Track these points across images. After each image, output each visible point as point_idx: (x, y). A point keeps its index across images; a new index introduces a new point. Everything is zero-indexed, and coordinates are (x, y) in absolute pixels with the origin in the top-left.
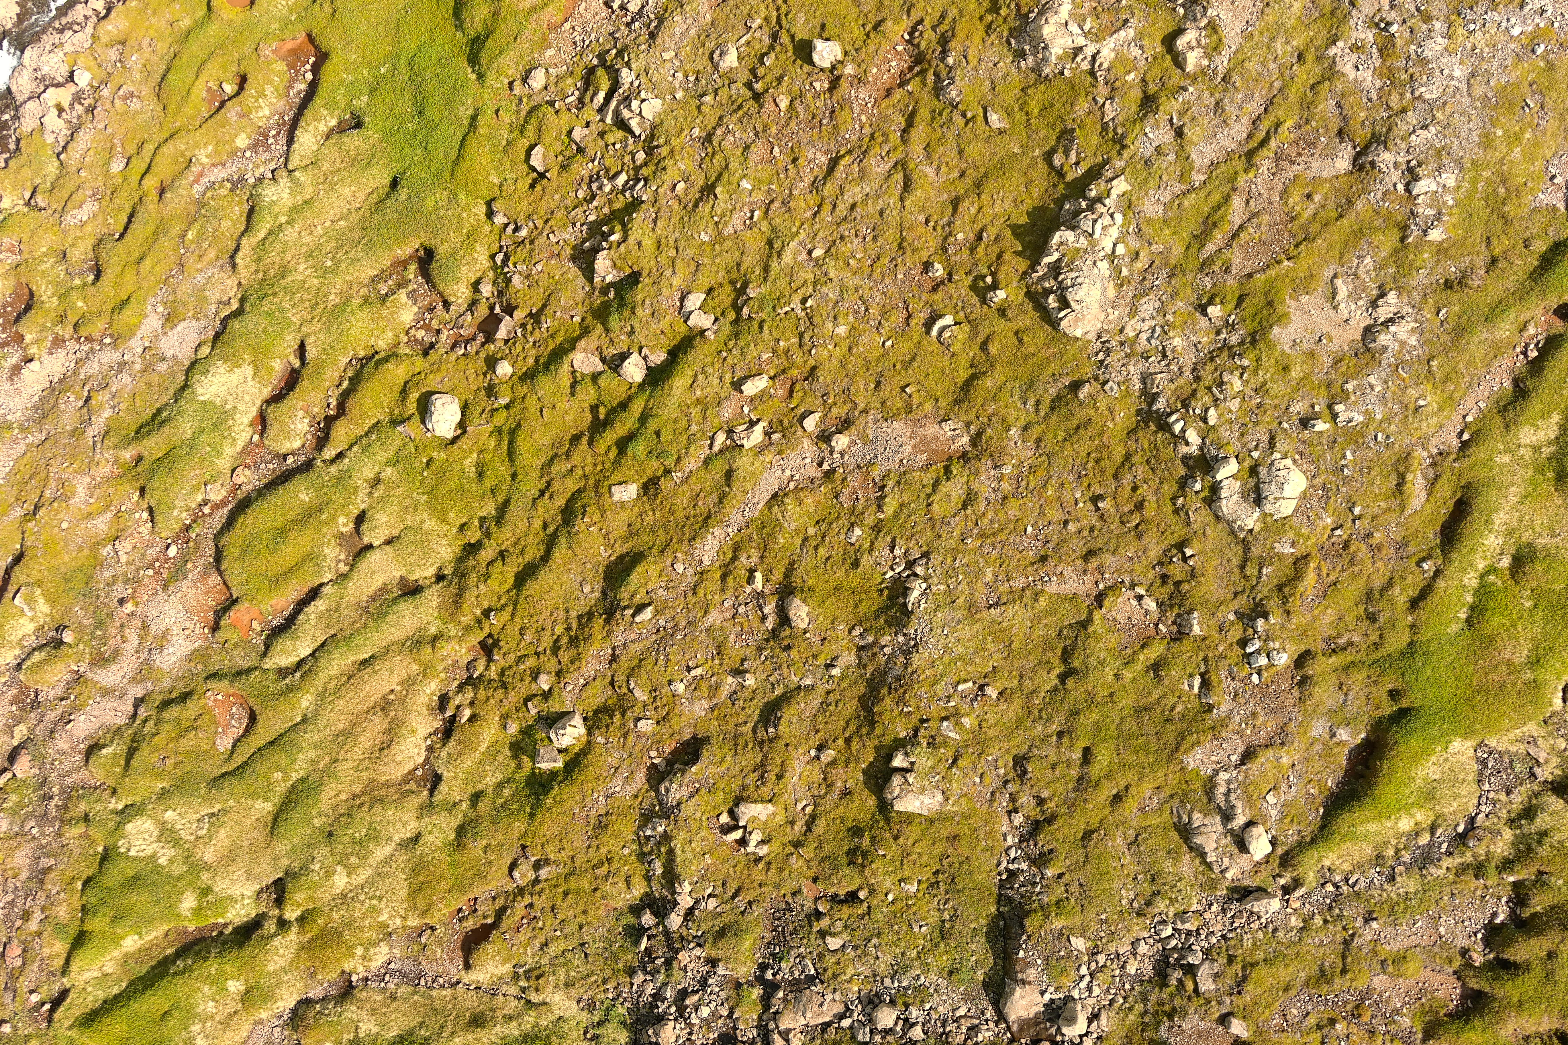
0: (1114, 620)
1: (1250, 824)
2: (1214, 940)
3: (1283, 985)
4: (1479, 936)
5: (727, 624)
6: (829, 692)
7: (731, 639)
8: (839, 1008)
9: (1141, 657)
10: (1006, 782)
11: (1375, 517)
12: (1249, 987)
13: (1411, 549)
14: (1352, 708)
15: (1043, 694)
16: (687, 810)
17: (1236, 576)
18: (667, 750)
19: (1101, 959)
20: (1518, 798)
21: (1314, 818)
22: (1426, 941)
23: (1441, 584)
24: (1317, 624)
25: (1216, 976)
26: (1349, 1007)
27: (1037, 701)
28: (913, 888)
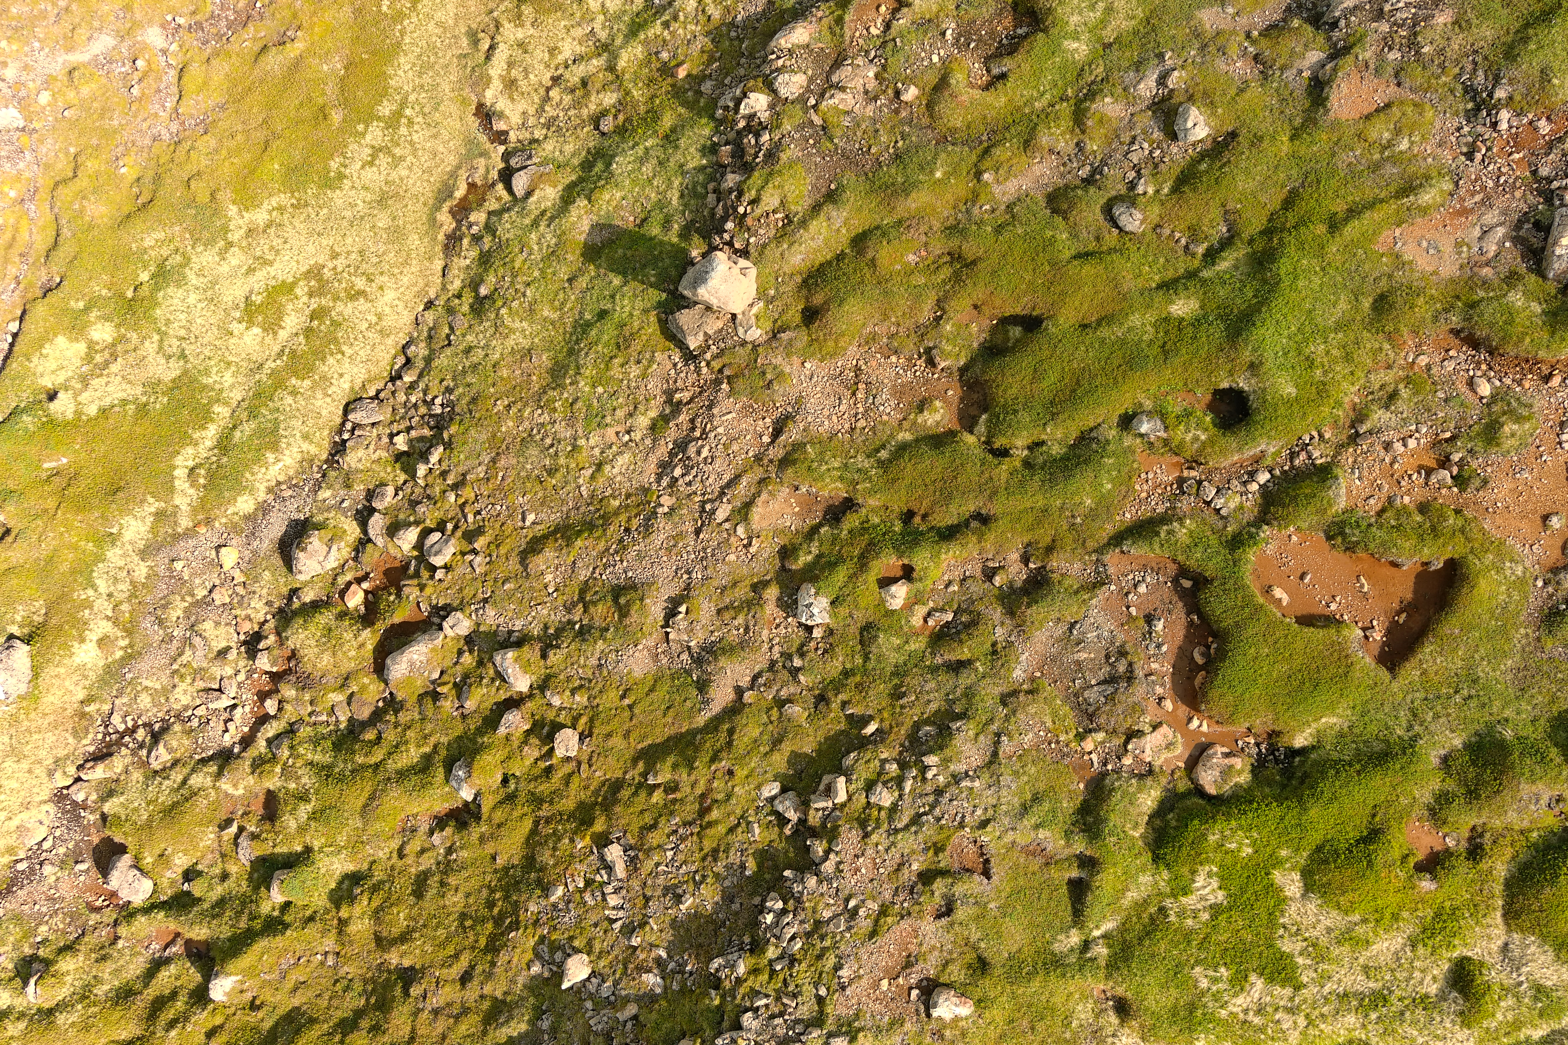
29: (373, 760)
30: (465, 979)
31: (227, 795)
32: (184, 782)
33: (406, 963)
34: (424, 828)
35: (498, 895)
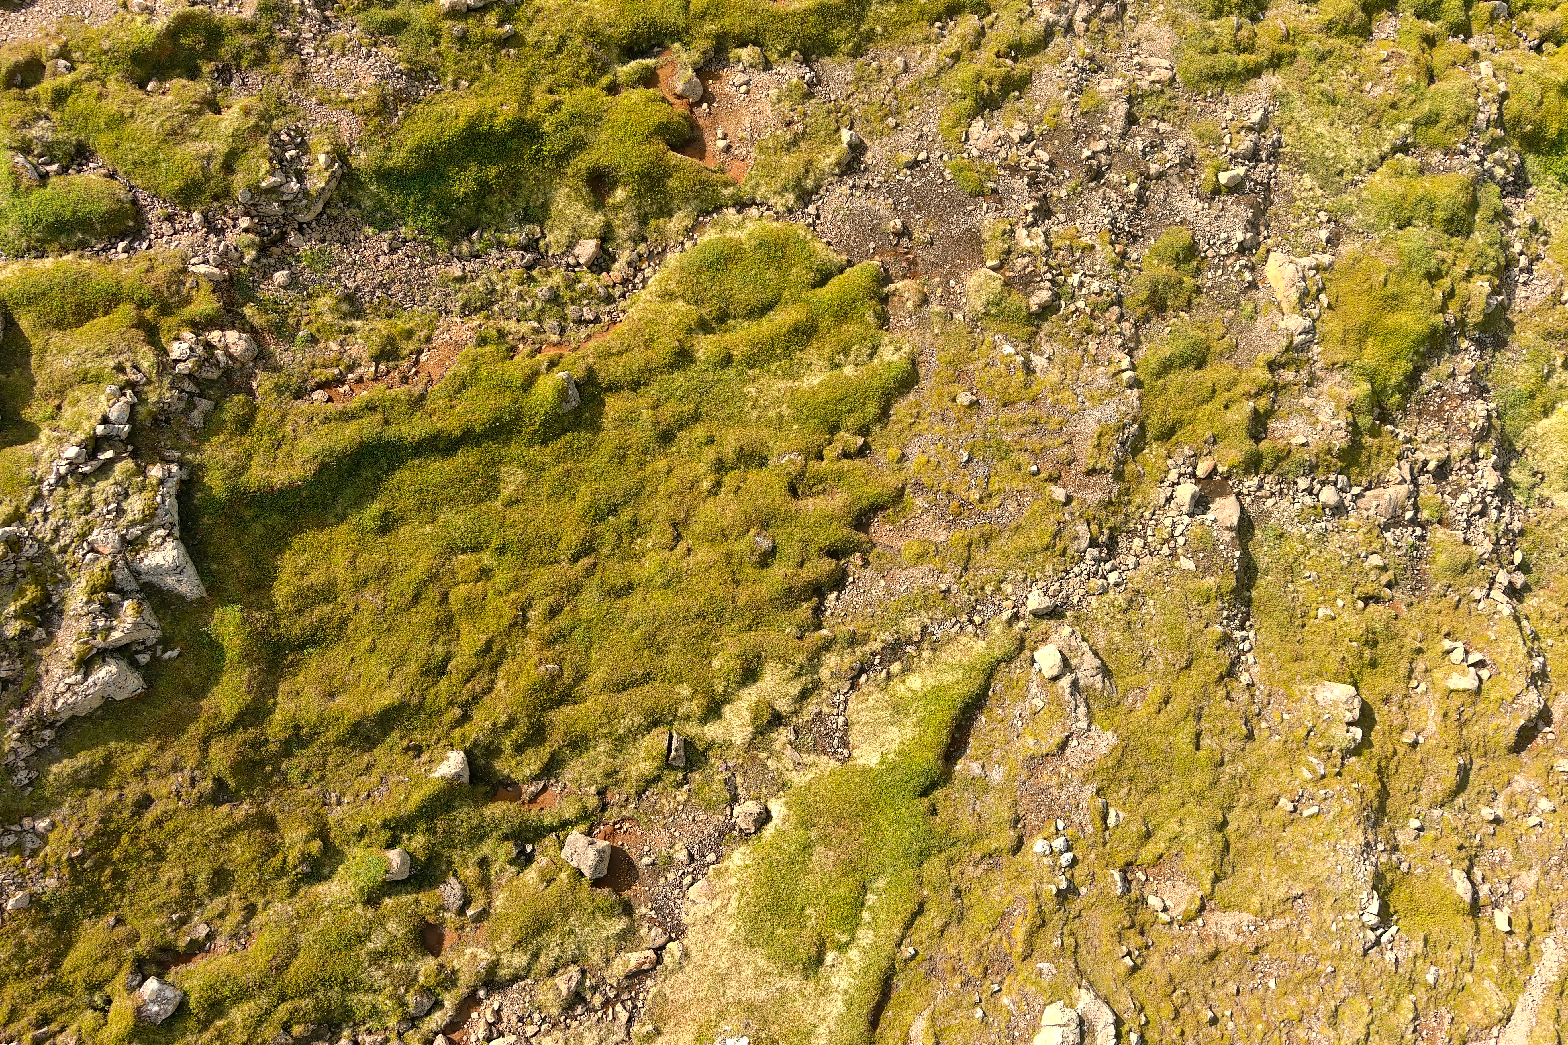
0: (1189, 884)
1: (1055, 679)
2: (1076, 570)
3: (1021, 531)
4: (851, 579)
5: (1515, 873)
6: (1416, 801)
7: (1509, 857)
8: (1361, 502)
9: (1162, 845)
10: (1259, 714)
11: (958, 1005)
12: (1052, 529)
13: (922, 970)
14: (968, 796)
15: (1241, 804)
16: (1521, 682)
17: (1080, 935)
18: (1539, 740)
19: (1166, 550)
20: (811, 708)
21: (997, 685)
22: (897, 574)
23: (897, 932)
24: (1007, 885)
25: (1076, 538)
26: (967, 513)
27: (1245, 797)
28: (1322, 612)
29: (288, 1005)
30: (145, 802)
31: (484, 946)
32: (535, 956)
33: (225, 808)
34: (220, 941)
35: (108, 886)
